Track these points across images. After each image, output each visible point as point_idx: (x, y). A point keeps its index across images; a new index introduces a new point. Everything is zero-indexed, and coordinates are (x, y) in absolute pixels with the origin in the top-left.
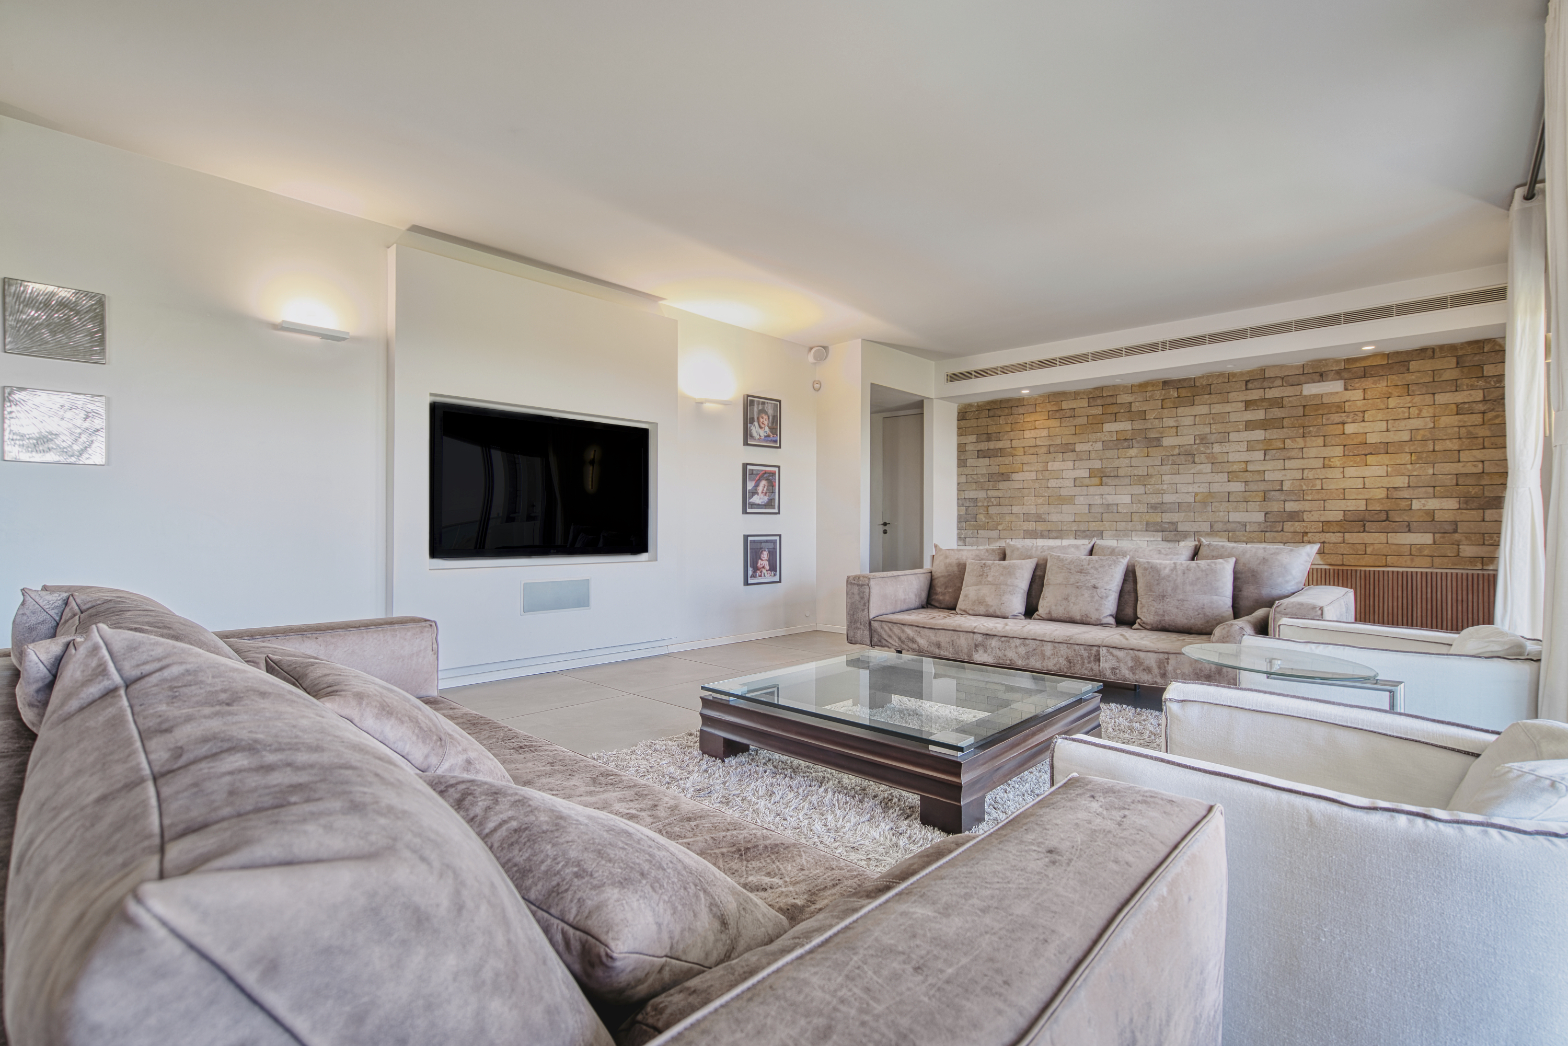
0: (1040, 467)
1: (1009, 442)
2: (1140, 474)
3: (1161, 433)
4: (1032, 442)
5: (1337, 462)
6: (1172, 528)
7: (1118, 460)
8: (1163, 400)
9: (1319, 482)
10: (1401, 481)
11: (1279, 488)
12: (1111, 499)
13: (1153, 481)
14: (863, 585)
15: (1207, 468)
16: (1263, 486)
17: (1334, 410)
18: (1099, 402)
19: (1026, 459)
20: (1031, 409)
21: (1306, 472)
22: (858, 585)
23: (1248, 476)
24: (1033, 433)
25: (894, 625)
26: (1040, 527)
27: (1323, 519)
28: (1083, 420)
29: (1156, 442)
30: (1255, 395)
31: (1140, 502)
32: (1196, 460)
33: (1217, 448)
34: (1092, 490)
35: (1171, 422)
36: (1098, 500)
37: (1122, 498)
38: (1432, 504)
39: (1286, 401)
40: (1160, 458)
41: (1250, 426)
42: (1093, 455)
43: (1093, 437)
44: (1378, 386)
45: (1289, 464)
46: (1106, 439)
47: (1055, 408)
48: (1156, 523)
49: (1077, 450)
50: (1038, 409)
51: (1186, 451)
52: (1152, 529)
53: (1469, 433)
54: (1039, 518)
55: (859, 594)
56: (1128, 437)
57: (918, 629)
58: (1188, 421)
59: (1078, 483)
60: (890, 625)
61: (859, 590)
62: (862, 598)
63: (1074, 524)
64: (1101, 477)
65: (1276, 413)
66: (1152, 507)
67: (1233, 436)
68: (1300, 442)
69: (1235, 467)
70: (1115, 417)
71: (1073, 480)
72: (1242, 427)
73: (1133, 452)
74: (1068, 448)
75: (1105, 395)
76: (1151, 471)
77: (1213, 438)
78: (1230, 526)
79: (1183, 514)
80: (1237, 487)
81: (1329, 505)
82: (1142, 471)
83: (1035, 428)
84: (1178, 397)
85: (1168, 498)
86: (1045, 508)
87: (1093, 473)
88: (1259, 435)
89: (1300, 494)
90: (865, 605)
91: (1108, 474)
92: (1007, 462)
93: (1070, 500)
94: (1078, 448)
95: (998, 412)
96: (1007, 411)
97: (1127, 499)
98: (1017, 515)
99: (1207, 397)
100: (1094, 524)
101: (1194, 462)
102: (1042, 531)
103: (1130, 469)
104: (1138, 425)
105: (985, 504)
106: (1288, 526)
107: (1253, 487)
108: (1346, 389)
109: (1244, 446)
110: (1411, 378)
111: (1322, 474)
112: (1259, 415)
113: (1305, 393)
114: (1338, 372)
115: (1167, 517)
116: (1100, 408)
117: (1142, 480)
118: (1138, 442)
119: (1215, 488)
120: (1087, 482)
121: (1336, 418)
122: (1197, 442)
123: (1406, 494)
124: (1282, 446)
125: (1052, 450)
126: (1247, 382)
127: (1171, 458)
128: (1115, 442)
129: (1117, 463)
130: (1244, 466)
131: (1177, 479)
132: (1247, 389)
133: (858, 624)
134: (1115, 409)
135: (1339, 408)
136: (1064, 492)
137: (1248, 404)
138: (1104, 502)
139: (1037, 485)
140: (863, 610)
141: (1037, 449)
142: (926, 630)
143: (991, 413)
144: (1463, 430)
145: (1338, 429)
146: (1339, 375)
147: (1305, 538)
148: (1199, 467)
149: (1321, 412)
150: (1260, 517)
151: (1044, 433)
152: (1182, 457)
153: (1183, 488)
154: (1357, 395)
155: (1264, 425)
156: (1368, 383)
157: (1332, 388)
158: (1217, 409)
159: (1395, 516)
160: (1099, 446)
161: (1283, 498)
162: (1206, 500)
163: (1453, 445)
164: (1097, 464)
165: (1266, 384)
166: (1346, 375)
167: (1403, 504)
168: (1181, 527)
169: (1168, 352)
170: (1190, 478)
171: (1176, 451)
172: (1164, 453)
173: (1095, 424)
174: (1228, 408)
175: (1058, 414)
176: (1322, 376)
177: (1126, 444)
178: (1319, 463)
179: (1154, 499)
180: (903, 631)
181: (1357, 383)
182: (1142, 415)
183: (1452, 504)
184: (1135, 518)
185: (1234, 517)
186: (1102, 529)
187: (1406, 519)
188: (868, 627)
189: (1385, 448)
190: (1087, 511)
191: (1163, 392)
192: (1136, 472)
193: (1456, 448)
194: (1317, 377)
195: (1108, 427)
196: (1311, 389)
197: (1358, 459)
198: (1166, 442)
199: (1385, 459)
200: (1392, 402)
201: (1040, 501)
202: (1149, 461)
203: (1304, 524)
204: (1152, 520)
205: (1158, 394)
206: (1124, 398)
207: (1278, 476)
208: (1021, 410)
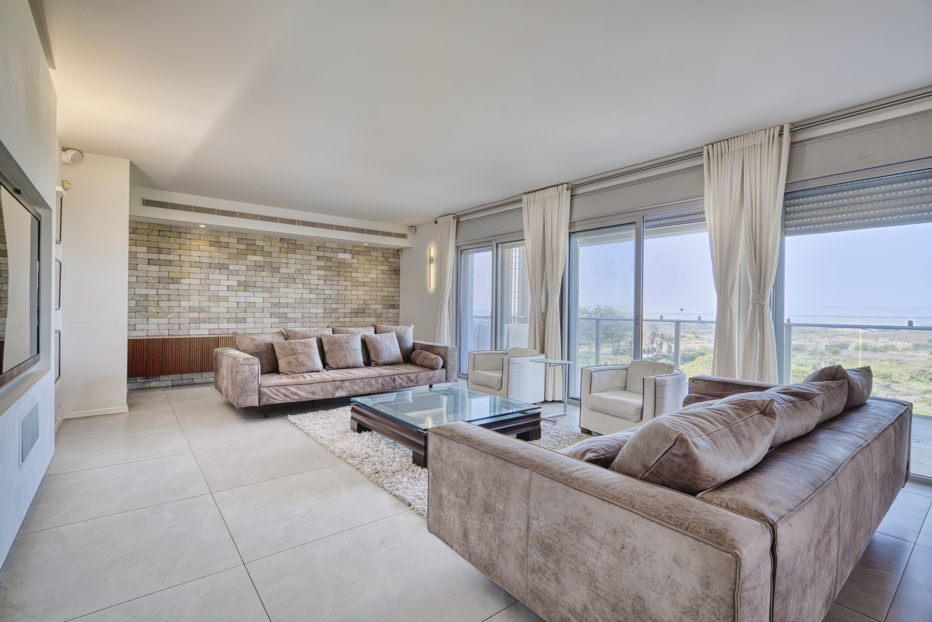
0: (203, 276)
1: (178, 256)
2: (268, 286)
3: (280, 265)
4: (197, 259)
5: (349, 288)
6: (284, 316)
7: (256, 277)
8: (280, 248)
9: (343, 296)
10: (368, 298)
11: (329, 298)
12: (251, 300)
13: (275, 290)
14: (253, 364)
15: (301, 286)
16: (324, 297)
17: (349, 266)
18: (245, 242)
19: (192, 270)
20: (197, 237)
21: (339, 291)
22: (249, 365)
23: (318, 292)
24: (198, 254)
25: (280, 387)
26: (203, 316)
27: (345, 312)
28: (235, 251)
29: (275, 270)
30: (321, 254)
31: (268, 302)
32: (296, 281)
33: (305, 277)
34: (239, 293)
35: (285, 261)
36: (243, 300)
37: (258, 299)
38: (376, 306)
39: (333, 259)
40: (278, 278)
41: (319, 268)
42: (240, 273)
43: (240, 262)
44: (362, 258)
45: (334, 287)
46: (248, 264)
47: (215, 240)
48: (276, 313)
49: (230, 268)
50: (202, 238)
51: (291, 276)
52: (274, 317)
53: (385, 281)
54: (201, 310)
55: (249, 371)
56: (261, 265)
57: (299, 386)
58: (293, 261)
59: (230, 288)
60: (276, 388)
61: (249, 368)
62: (253, 373)
63: (227, 314)
64: (245, 286)
65: (329, 264)
66: (274, 305)
67: (312, 272)
68: (337, 279)
69: (313, 287)
70: (254, 253)
71: (227, 287)
72: (316, 268)
73: (264, 274)
74: (223, 267)
75: (248, 238)
76: (274, 285)
77: (304, 271)
78: (310, 315)
79: (290, 309)
80: (313, 296)
81: (347, 306)
82: (269, 285)
83: (200, 251)
84: (288, 248)
85: (283, 300)
86: (207, 304)
87: (240, 284)
88: (322, 273)
89: (338, 301)
90: (255, 378)
91: (250, 285)
92: (176, 270)
93: (226, 299)
94: (231, 267)
95: (169, 234)
96: (176, 235)
97: (261, 300)
98: (184, 308)
99: (301, 250)
100: (241, 314)
101: (295, 283)
102: (204, 319)
103: (262, 283)
104: (267, 259)
105: (156, 299)
106: (333, 315)
107: (320, 296)
108: (352, 258)
109: (316, 277)
110: (371, 258)
111: (344, 292)
112: (322, 263)
113: (339, 257)
114: (350, 250)
115: (282, 310)
116: (245, 245)
117: (270, 290)
118: (267, 269)
119: (305, 296)
120: (236, 288)
121: (349, 270)
122: (297, 272)
123: (369, 302)
124: (331, 279)
125: (212, 266)
126: (318, 247)
127: (284, 279)
128: (254, 267)
129: (255, 279)
130: (316, 286)
131: (287, 290)
132: (318, 250)
133: (249, 393)
134: (254, 248)
135: (350, 265)
136: (220, 294)
137: (319, 258)
138: (248, 301)
139: (200, 288)
140: (253, 382)
141: (200, 264)
142: (304, 386)
143: (161, 233)
144: (384, 280)
145: (349, 274)
146: (351, 252)
147: (339, 320)
148: (297, 285)
149: (344, 266)
150: (322, 311)
151: (207, 254)
152: (289, 279)
153: (290, 295)
154: (355, 261)
155: (325, 268)
156: (359, 257)
157: (348, 256)
158: (306, 257)
159: (366, 311)
160: (244, 268)
161: (331, 302)
162: (300, 302)
163: (381, 285)
164: (243, 279)
165: (326, 250)
166: (353, 252)
167: (368, 306)
168: (288, 316)
170: (293, 291)
171: (287, 276)
172: (280, 276)
173: (241, 255)
174: (310, 258)
175: (217, 244)
176: (345, 251)
177: (260, 269)
178: (343, 288)
179: (276, 301)
180: (288, 390)
181: (356, 256)
182: (270, 254)
183: (380, 306)
184: (265, 310)
185: (312, 311)
186: (245, 317)
187: (369, 312)
188: (257, 392)
189: (364, 284)
190: (236, 306)
191: (281, 244)
192: (266, 285)
193: (382, 286)
194: (343, 251)
195: (250, 257)
196: (341, 256)
197: (356, 287)
198: (283, 270)
199: (363, 288)
200: (366, 266)
201: (203, 298)
202: (273, 280)
203: (338, 314)
204: (274, 312)
205: (279, 244)
206: (259, 243)
207: (328, 292)
208: (188, 236)
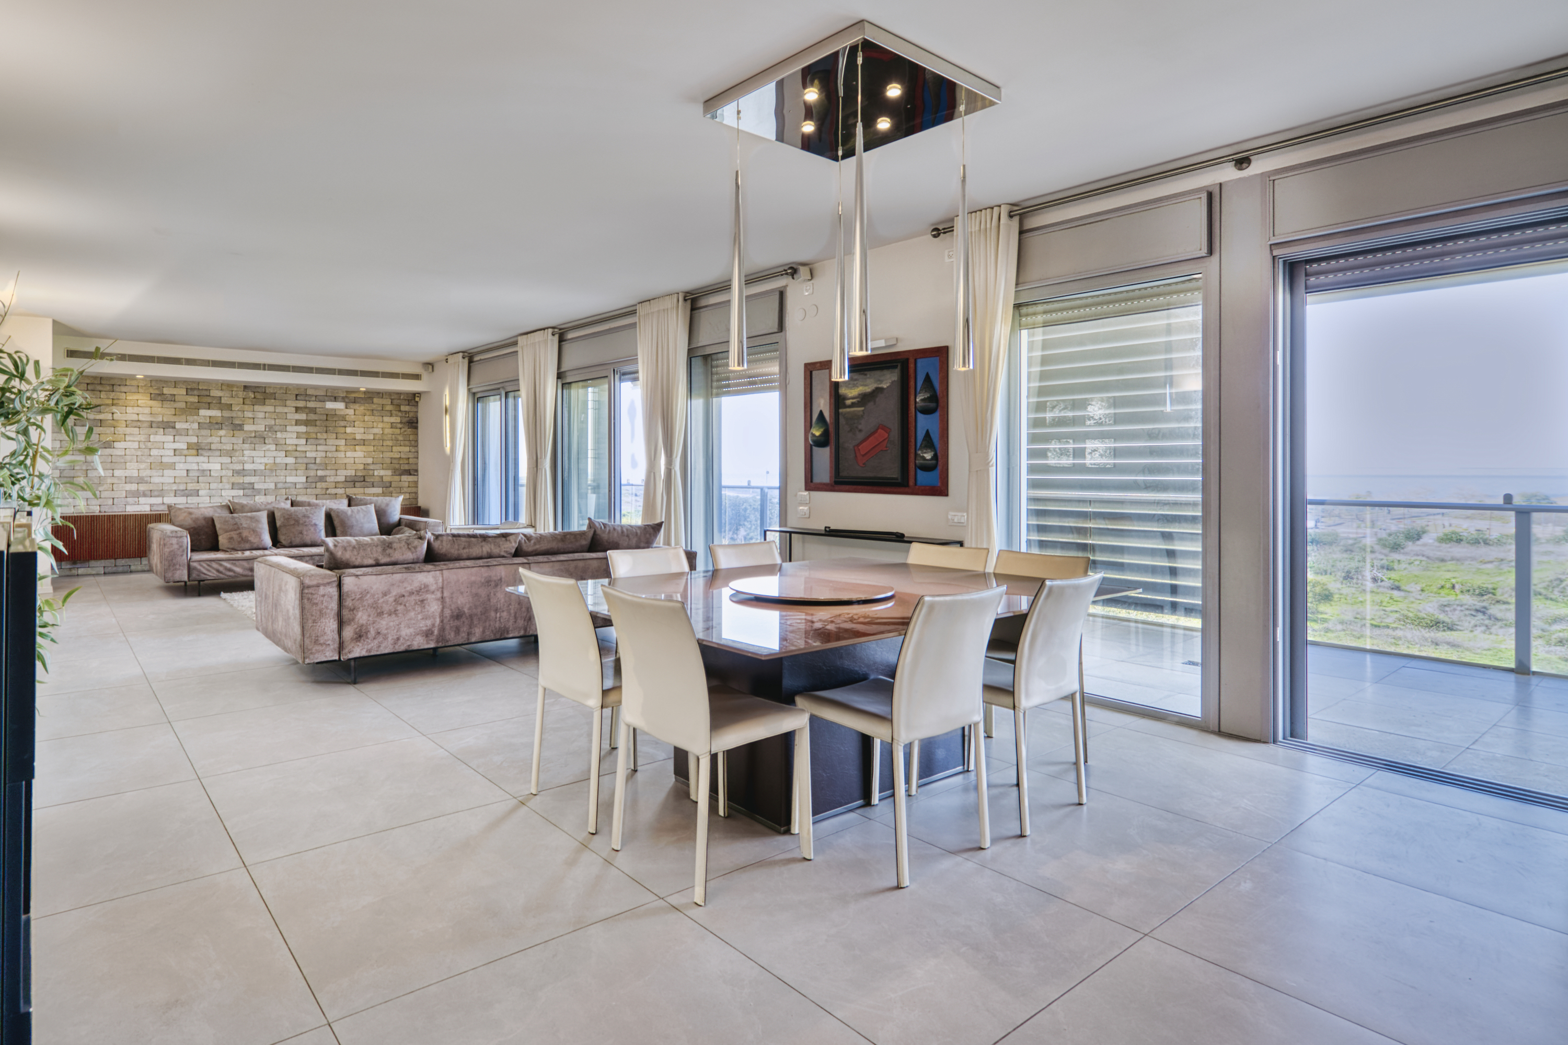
0: (142, 438)
1: (111, 415)
2: (228, 448)
3: (243, 421)
4: (135, 417)
5: (342, 448)
6: (251, 486)
7: (211, 438)
8: (244, 399)
9: (334, 459)
10: (370, 461)
11: (313, 462)
12: (205, 466)
13: (237, 454)
14: (181, 537)
15: (273, 447)
16: (305, 461)
17: (341, 419)
18: (196, 392)
19: (128, 430)
20: (134, 389)
21: (328, 453)
22: (177, 537)
23: (297, 454)
24: (136, 410)
25: (213, 563)
26: (142, 487)
27: (336, 481)
28: (183, 405)
29: (237, 427)
30: (301, 404)
31: (228, 469)
32: (266, 441)
33: (279, 435)
34: (189, 459)
35: (250, 415)
36: (195, 467)
37: (215, 465)
38: (382, 473)
39: (318, 410)
40: (242, 439)
41: (298, 423)
42: (190, 432)
43: (190, 418)
44: (361, 408)
45: (319, 448)
46: (201, 421)
47: (157, 392)
48: (239, 484)
49: (177, 427)
50: (140, 390)
51: (259, 435)
52: (237, 488)
53: (395, 437)
54: (140, 480)
55: (177, 544)
56: (219, 422)
57: (234, 562)
58: (261, 415)
59: (177, 453)
60: (208, 563)
61: (177, 541)
62: (181, 546)
63: (174, 485)
64: (197, 449)
65: (312, 417)
66: (237, 473)
67: (288, 428)
68: (325, 436)
69: (290, 448)
70: (209, 406)
71: (173, 451)
72: (294, 423)
73: (222, 433)
74: (167, 426)
75: (200, 388)
76: (235, 447)
77: (276, 428)
78: (287, 485)
79: (258, 477)
80: (290, 460)
81: (339, 472)
82: (229, 447)
83: (138, 406)
84: (255, 398)
85: (248, 466)
86: (148, 472)
87: (190, 446)
88: (302, 429)
89: (325, 466)
90: (183, 551)
91: (203, 447)
92: (108, 432)
93: (172, 466)
94: (178, 426)
95: (99, 388)
96: (108, 388)
97: (218, 467)
98: (119, 478)
99: (273, 401)
100: (192, 484)
101: (265, 443)
102: (144, 492)
103: (220, 444)
104: (227, 414)
106: (319, 485)
107: (300, 460)
108: (346, 408)
109: (295, 435)
110: (374, 406)
111: (335, 454)
112: (303, 416)
113: (327, 407)
114: (343, 398)
115: (248, 479)
116: (197, 397)
117: (230, 454)
118: (226, 426)
119: (278, 460)
120: (186, 452)
121: (342, 423)
122: (267, 429)
123: (372, 467)
124: (315, 437)
125: (154, 425)
126: (297, 395)
127: (250, 439)
128: (209, 424)
129: (210, 440)
130: (294, 447)
131: (254, 453)
132: (296, 400)
133: (178, 567)
134: (209, 400)
135: (343, 418)
136: (165, 460)
137: (297, 409)
138: (200, 468)
139: (139, 453)
140: (182, 555)
141: (139, 424)
142: (240, 562)
143: (90, 387)
144: (393, 436)
145: (342, 430)
146: (343, 399)
147: (328, 492)
148: (268, 447)
149: (335, 419)
150: (303, 479)
151: (147, 410)
152: (257, 439)
153: (257, 460)
154: (351, 412)
155: (306, 423)
156: (356, 406)
157: (340, 406)
158: (279, 409)
159: (367, 479)
160: (196, 426)
161: (316, 468)
162: (273, 469)
163: (390, 443)
164: (194, 440)
165: (307, 398)
166: (347, 400)
167: (371, 472)
168: (256, 486)
169: (267, 372)
170: (262, 454)
171: (253, 435)
172: (245, 435)
173: (191, 409)
174: (286, 410)
175: (160, 397)
176: (335, 399)
177: (217, 426)
178: (334, 448)
179: (239, 467)
180: (221, 565)
181: (352, 406)
182: (229, 407)
183: (389, 473)
184: (224, 480)
185: (289, 479)
186: (198, 488)
187: (372, 480)
188: (186, 567)
189: (364, 442)
190: (186, 475)
191: (245, 393)
192: (224, 447)
193: (391, 445)
194: (333, 399)
195: (203, 412)
196: (330, 405)
197: (352, 447)
198: (246, 428)
199: (363, 448)
200: (366, 418)
201: (143, 466)
202: (234, 440)
203: (326, 483)
204: (236, 481)
205: (241, 394)
206: (216, 393)
207: (313, 455)
208: (124, 389)
